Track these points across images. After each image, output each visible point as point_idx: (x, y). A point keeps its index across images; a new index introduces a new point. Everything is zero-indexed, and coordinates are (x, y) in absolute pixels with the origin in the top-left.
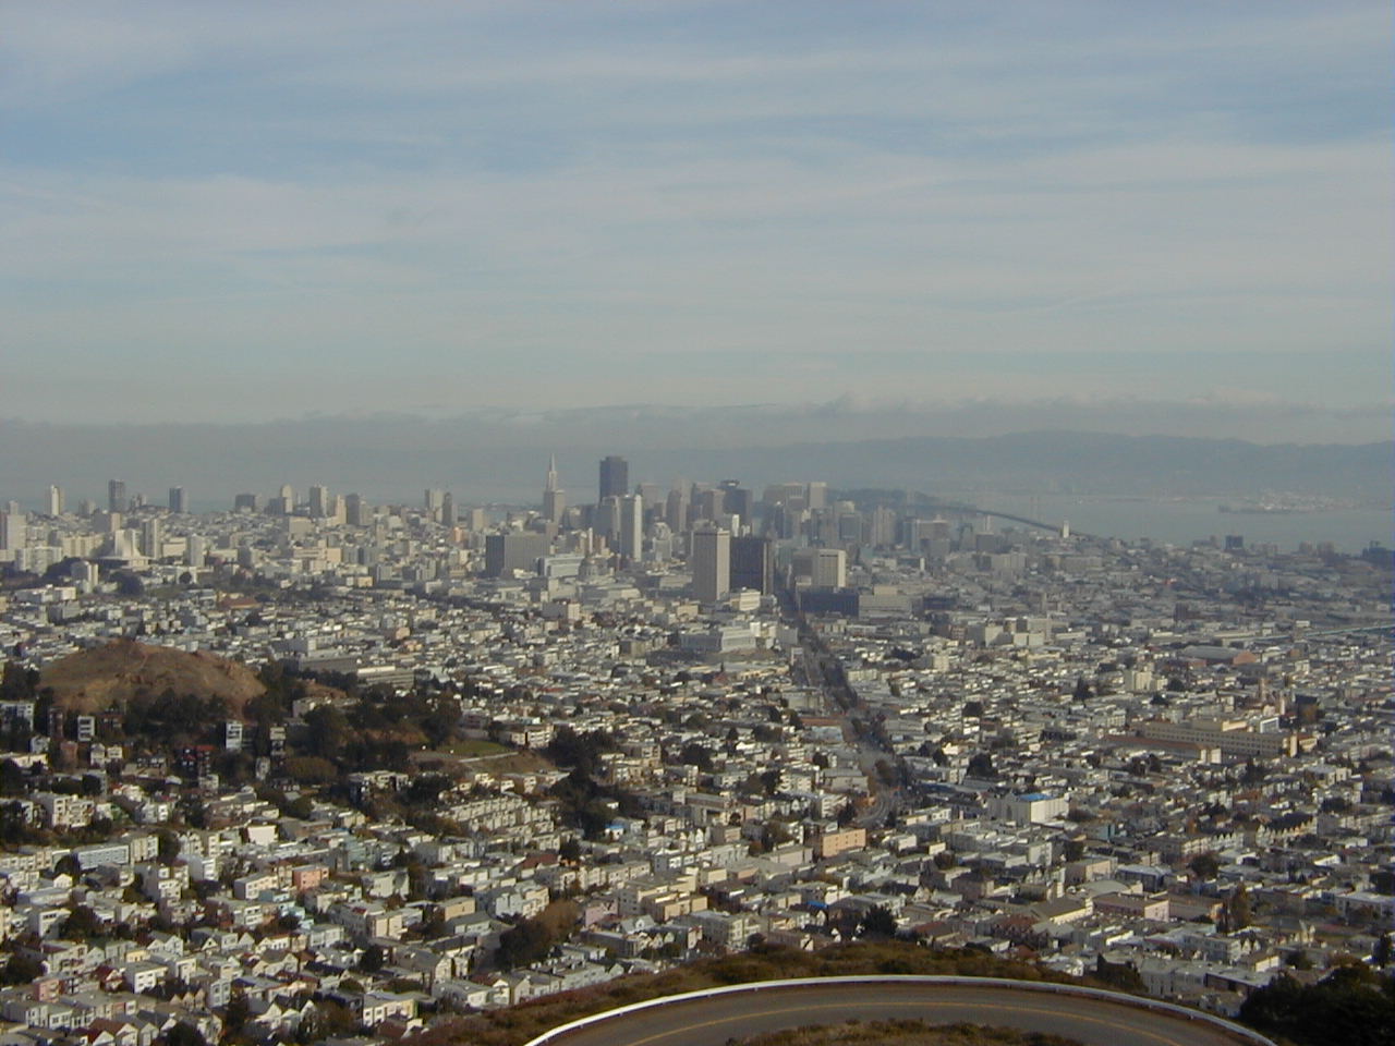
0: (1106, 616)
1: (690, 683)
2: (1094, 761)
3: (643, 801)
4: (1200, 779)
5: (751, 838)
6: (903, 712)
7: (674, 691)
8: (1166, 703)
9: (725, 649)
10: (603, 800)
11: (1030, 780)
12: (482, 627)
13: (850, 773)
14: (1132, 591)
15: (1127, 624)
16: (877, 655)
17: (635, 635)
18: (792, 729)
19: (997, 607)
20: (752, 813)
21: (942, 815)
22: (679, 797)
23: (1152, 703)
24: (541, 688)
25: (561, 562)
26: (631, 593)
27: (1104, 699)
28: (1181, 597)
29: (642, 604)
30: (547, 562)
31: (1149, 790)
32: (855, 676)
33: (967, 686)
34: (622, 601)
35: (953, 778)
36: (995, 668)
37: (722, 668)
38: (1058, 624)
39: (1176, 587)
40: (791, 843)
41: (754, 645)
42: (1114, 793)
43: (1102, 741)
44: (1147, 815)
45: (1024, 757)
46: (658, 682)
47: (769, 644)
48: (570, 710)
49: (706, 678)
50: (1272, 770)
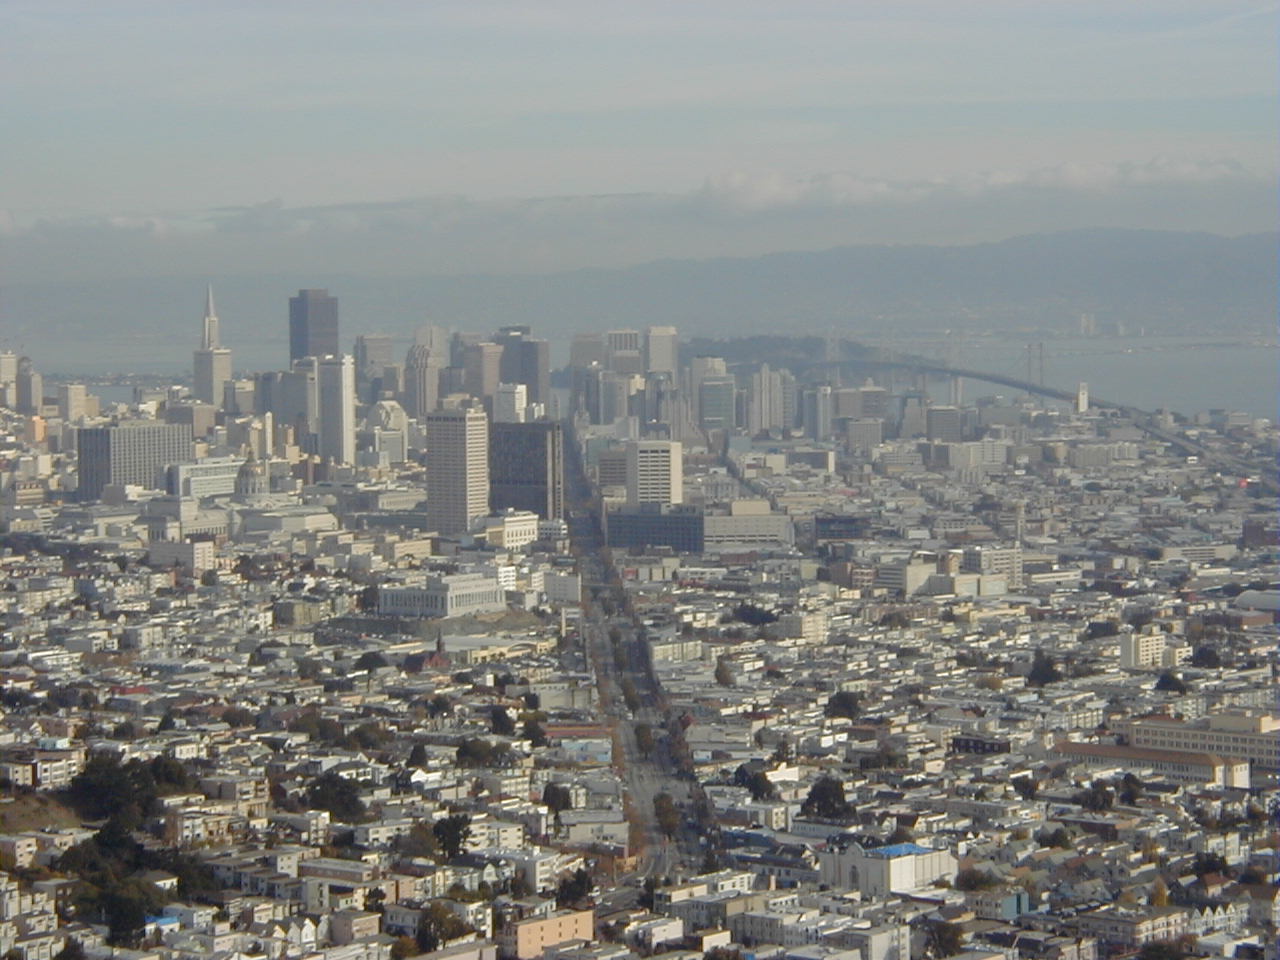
0: (1121, 544)
1: (381, 671)
2: (1027, 789)
3: (222, 874)
4: (1200, 815)
5: (400, 932)
6: (725, 712)
7: (347, 687)
8: (1182, 689)
9: (453, 612)
10: (150, 875)
11: (907, 821)
12: (40, 585)
13: (604, 815)
14: (1178, 501)
15: (1156, 555)
16: (709, 617)
17: (305, 592)
18: (526, 745)
19: (940, 531)
20: (411, 888)
21: (736, 882)
22: (288, 865)
23: (1159, 687)
24: (116, 686)
25: (206, 471)
26: (322, 521)
27: (1076, 684)
28: (1261, 509)
29: (335, 539)
30: (183, 472)
31: (1108, 834)
32: (664, 653)
33: (850, 667)
34: (303, 535)
35: (778, 822)
36: (909, 634)
37: (440, 645)
38: (1035, 557)
39: (1255, 491)
40: (471, 938)
41: (502, 605)
42: (1043, 840)
43: (1048, 755)
44: (1092, 876)
45: (912, 784)
46: (327, 671)
47: (530, 602)
48: (153, 723)
49: (410, 662)
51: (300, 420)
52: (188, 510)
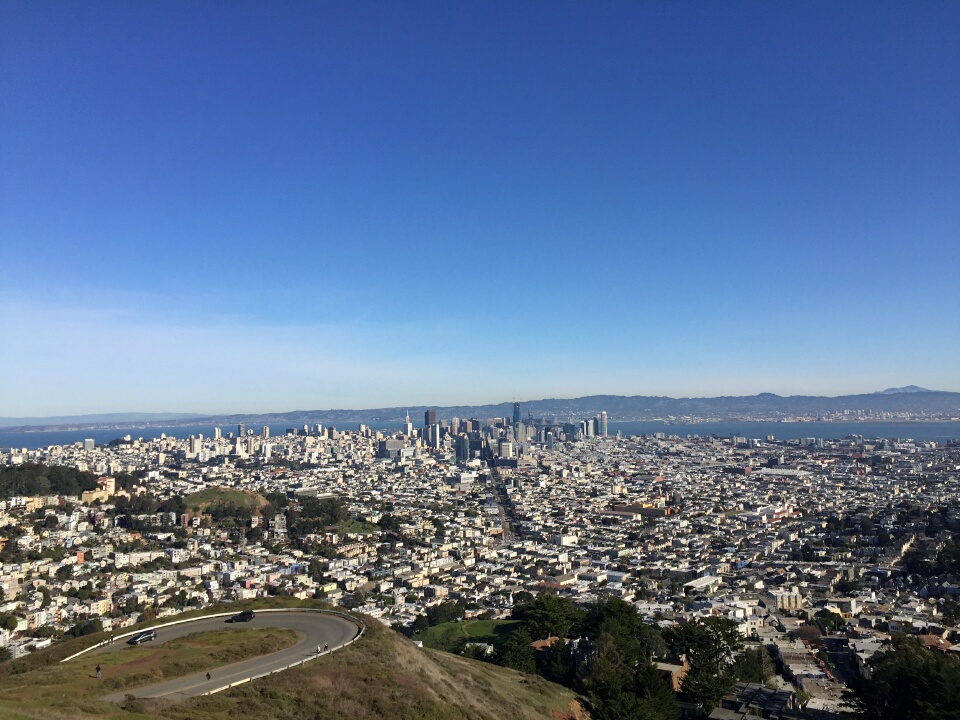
2: (592, 521)
4: (631, 526)
7: (439, 499)
8: (625, 498)
9: (462, 481)
11: (566, 529)
13: (498, 528)
21: (528, 543)
23: (620, 497)
24: (388, 499)
25: (407, 451)
26: (432, 461)
27: (601, 497)
29: (435, 465)
30: (402, 451)
31: (610, 531)
33: (551, 493)
34: (428, 464)
36: (564, 486)
37: (460, 489)
40: (470, 556)
41: (473, 480)
42: (596, 533)
43: (596, 513)
45: (566, 520)
48: (397, 507)
49: (453, 493)
50: (659, 522)
51: (427, 439)
52: (403, 459)
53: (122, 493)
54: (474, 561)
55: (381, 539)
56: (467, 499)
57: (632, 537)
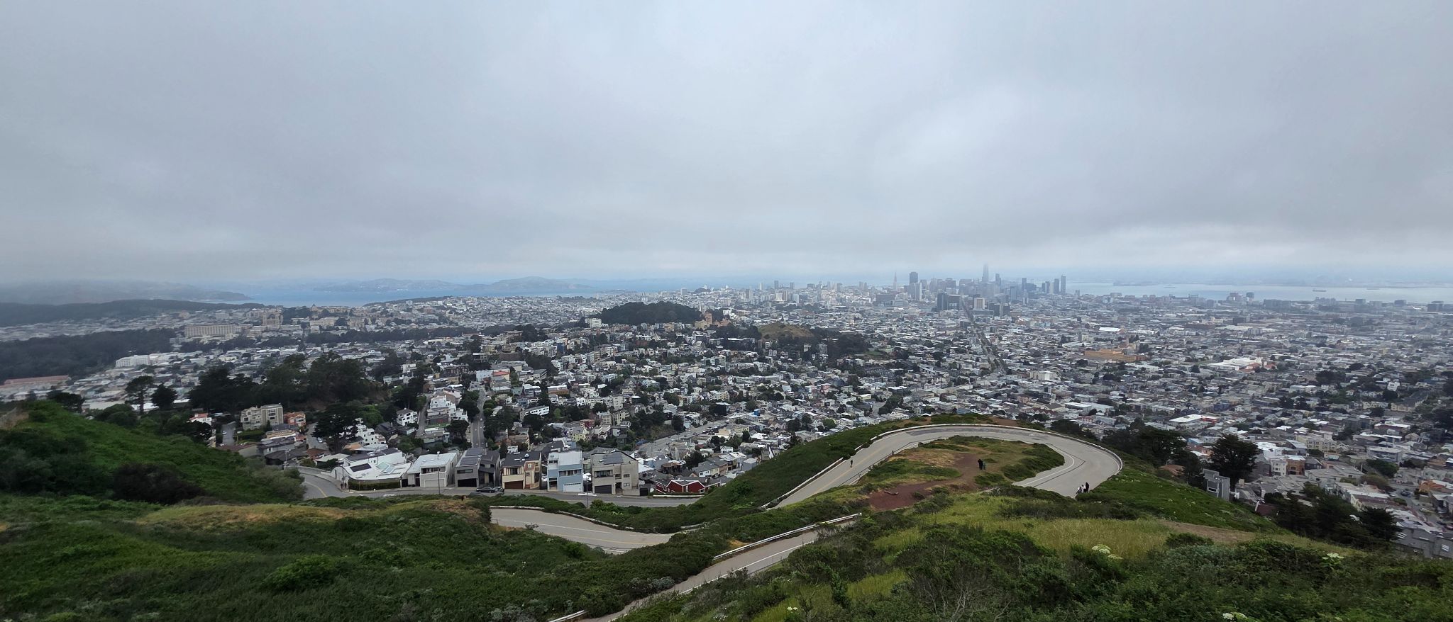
4: (1104, 368)
24: (891, 337)
30: (894, 302)
41: (956, 325)
49: (941, 335)
50: (1130, 366)
51: (912, 293)
53: (717, 323)
54: (972, 387)
55: (897, 365)
56: (955, 340)
57: (1106, 377)
